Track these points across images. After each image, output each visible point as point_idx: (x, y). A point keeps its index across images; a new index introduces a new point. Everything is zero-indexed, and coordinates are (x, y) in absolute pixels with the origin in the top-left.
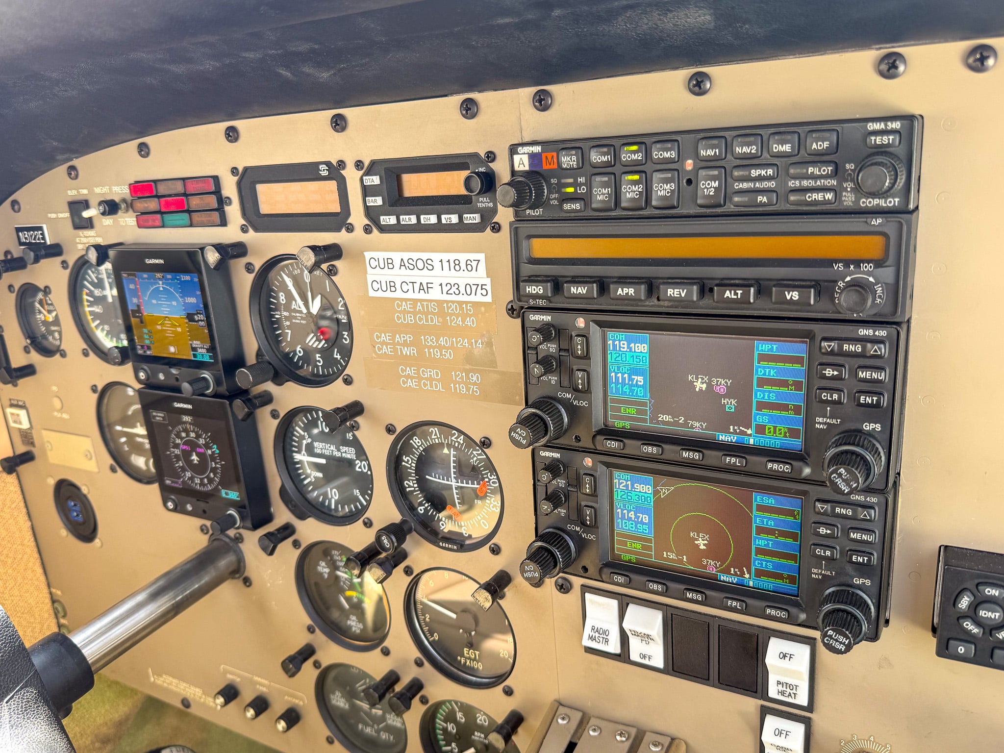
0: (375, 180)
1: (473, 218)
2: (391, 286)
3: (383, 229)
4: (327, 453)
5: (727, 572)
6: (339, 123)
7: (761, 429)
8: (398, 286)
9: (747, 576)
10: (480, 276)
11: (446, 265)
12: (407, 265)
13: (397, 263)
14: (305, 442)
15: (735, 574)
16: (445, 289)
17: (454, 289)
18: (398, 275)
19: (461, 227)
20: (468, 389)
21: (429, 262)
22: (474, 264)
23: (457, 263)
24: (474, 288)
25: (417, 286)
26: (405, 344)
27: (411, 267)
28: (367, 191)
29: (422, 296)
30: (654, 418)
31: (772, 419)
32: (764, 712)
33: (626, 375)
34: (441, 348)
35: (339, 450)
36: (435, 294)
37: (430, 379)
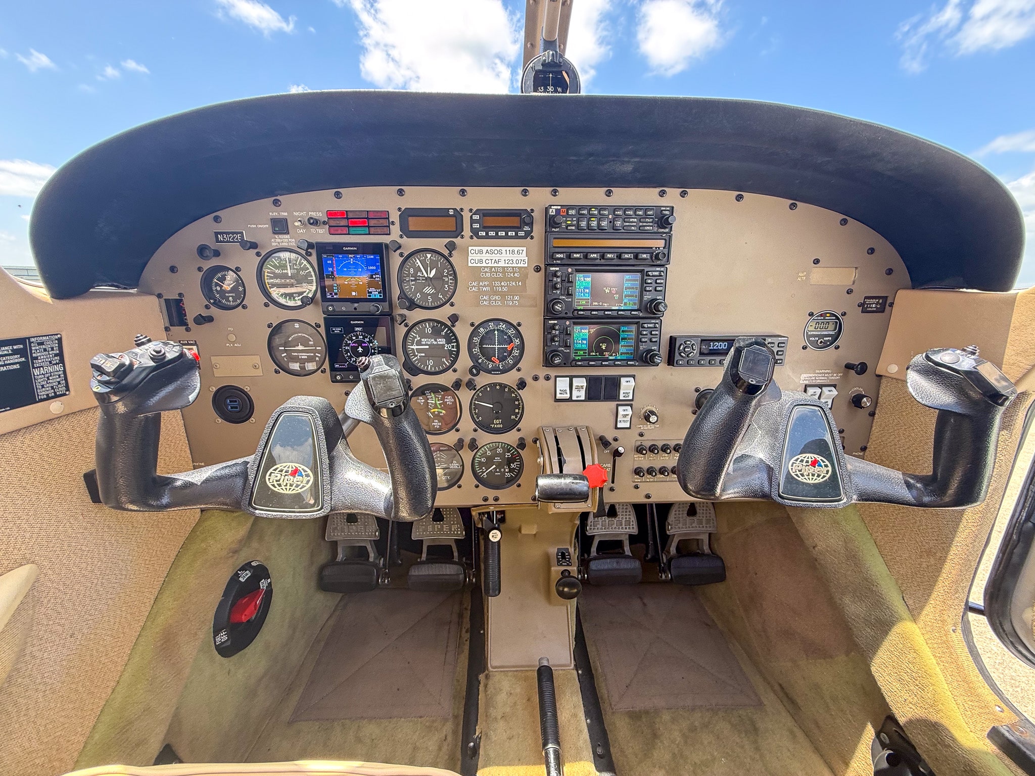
0: (476, 217)
1: (521, 234)
2: (481, 261)
3: (479, 237)
4: (429, 343)
5: (611, 355)
6: (463, 193)
7: (625, 304)
8: (484, 261)
9: (618, 355)
10: (524, 256)
11: (508, 252)
12: (489, 252)
13: (484, 251)
14: (416, 340)
15: (614, 356)
16: (507, 262)
17: (511, 262)
18: (484, 257)
19: (517, 237)
20: (513, 303)
21: (500, 251)
22: (521, 252)
23: (513, 251)
24: (520, 261)
25: (493, 261)
26: (485, 286)
27: (491, 253)
28: (472, 221)
29: (496, 265)
30: (591, 304)
31: (629, 300)
32: (618, 406)
33: (582, 290)
34: (502, 286)
35: (436, 341)
36: (502, 264)
37: (495, 300)
